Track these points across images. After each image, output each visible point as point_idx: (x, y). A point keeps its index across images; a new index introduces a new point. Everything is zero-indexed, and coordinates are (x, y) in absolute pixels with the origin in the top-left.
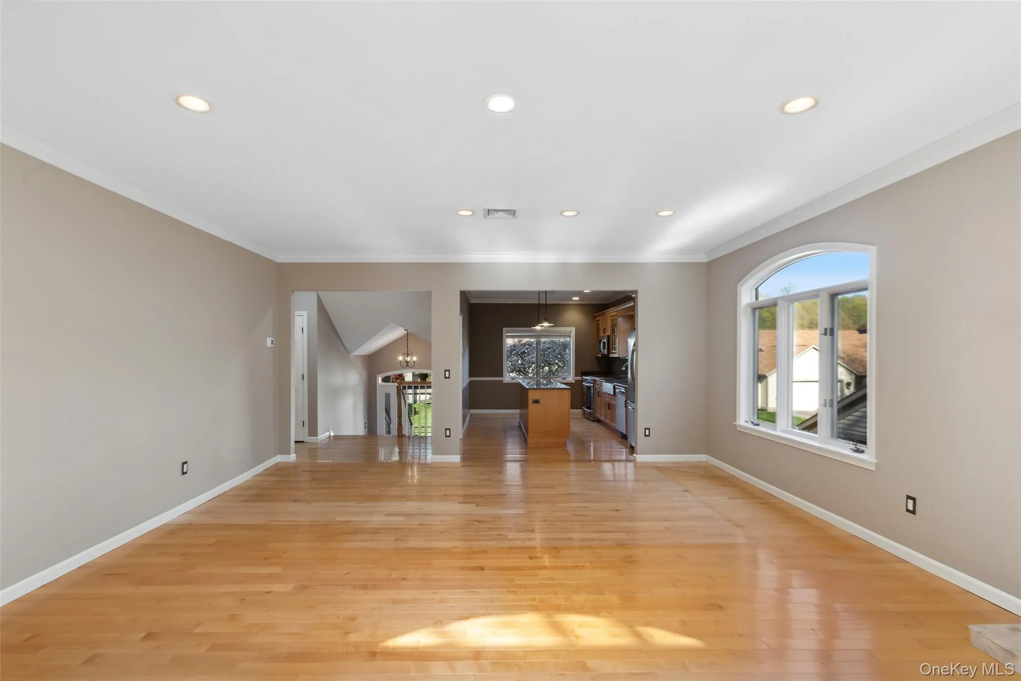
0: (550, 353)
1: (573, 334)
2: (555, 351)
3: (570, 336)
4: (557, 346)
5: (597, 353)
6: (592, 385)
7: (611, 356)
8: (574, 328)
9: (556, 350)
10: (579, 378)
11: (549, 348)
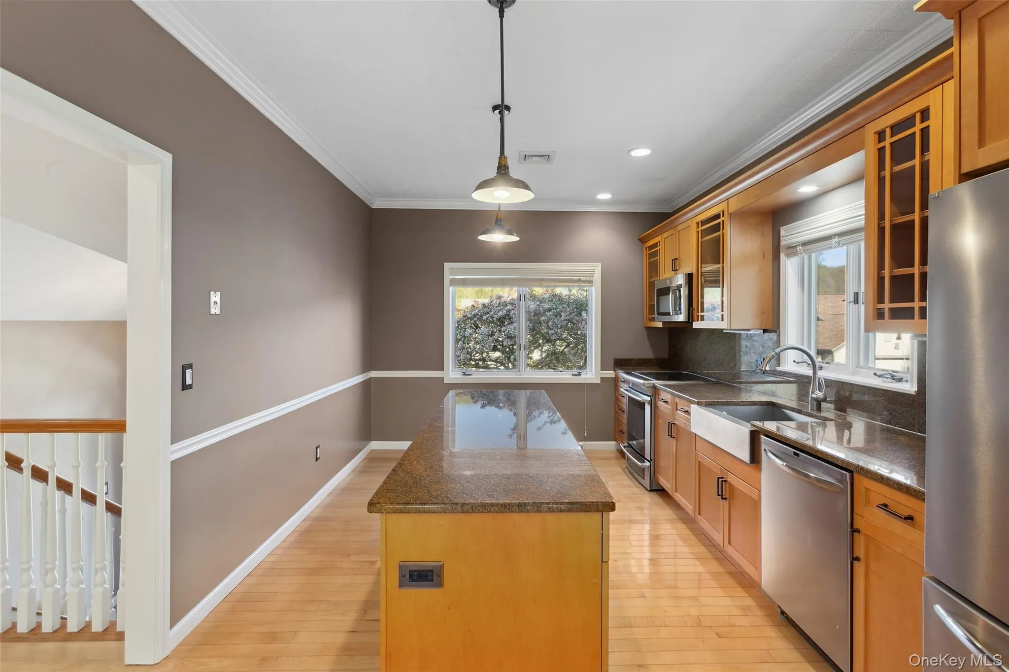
0: (550, 319)
1: (597, 277)
2: (561, 316)
3: (591, 282)
4: (565, 305)
5: (653, 320)
6: (649, 399)
7: (696, 325)
8: (600, 264)
9: (563, 314)
10: (610, 374)
11: (550, 310)
